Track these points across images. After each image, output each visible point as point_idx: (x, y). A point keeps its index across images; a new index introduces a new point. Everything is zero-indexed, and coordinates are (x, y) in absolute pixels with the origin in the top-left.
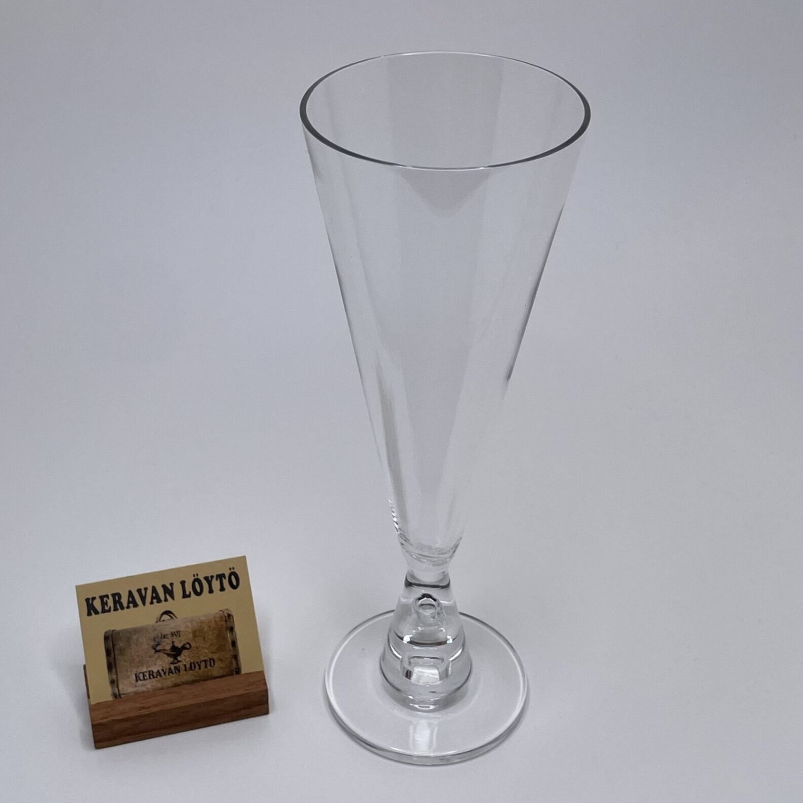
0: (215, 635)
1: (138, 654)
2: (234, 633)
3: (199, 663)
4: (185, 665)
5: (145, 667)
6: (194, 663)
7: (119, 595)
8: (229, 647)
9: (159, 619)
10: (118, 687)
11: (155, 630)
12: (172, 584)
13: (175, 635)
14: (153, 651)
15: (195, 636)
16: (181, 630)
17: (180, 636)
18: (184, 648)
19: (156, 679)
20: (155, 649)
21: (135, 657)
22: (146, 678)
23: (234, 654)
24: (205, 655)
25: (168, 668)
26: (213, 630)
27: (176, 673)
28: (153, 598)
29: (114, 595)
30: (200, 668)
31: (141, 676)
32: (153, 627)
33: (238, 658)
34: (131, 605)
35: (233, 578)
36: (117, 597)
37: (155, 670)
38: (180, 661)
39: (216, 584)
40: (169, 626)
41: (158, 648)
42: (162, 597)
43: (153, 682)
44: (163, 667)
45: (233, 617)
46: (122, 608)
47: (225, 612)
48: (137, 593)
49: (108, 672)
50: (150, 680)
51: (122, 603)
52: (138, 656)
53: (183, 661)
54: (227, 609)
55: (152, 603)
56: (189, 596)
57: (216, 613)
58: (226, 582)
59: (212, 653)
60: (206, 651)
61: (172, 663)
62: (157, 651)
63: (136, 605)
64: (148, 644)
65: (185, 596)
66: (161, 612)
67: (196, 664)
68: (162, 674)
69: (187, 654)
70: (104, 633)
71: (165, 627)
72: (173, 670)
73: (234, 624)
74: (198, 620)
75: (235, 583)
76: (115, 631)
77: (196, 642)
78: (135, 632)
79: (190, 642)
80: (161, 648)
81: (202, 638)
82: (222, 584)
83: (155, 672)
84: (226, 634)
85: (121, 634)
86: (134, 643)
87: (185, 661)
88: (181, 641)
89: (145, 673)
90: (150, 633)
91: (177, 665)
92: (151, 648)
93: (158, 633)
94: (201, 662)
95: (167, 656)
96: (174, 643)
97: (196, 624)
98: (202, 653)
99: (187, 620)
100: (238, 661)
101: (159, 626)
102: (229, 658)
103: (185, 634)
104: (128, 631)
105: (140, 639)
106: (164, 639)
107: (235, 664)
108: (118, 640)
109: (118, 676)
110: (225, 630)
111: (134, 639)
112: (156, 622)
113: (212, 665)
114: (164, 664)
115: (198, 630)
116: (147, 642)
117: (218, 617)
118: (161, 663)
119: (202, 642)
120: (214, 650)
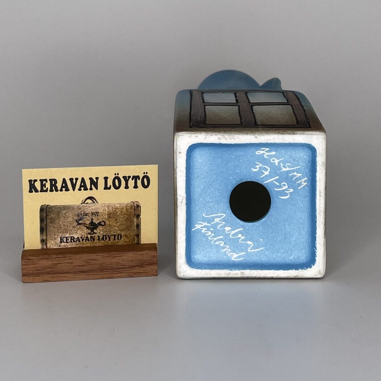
0: (125, 218)
1: (65, 224)
2: (139, 219)
3: (110, 236)
4: (99, 236)
5: (68, 233)
6: (105, 235)
7: (55, 181)
8: (134, 228)
9: (83, 201)
10: (46, 245)
11: (80, 209)
12: (97, 178)
13: (95, 214)
14: (76, 224)
15: (109, 217)
16: (100, 212)
17: (98, 216)
18: (100, 224)
19: (75, 243)
20: (77, 222)
22: (68, 241)
23: (137, 233)
24: (115, 231)
25: (86, 236)
26: (124, 215)
27: (91, 241)
28: (81, 186)
29: (51, 180)
30: (110, 240)
31: (65, 240)
32: (79, 206)
33: (140, 236)
34: (64, 189)
35: (145, 179)
36: (53, 182)
38: (96, 233)
39: (131, 183)
40: (91, 207)
41: (80, 222)
42: (89, 187)
43: (73, 244)
44: (82, 235)
45: (140, 207)
46: (57, 190)
47: (135, 203)
48: (70, 181)
49: (40, 234)
50: (71, 243)
51: (57, 186)
52: (64, 225)
53: (98, 233)
55: (80, 190)
56: (110, 188)
57: (128, 203)
58: (139, 182)
59: (120, 231)
60: (117, 229)
61: (89, 234)
62: (79, 224)
63: (67, 190)
64: (73, 218)
65: (106, 188)
66: (86, 197)
67: (107, 237)
68: (81, 240)
69: (102, 229)
70: (40, 206)
71: (88, 208)
72: (90, 239)
73: (141, 213)
74: (113, 206)
75: (146, 184)
76: (49, 206)
77: (110, 222)
78: (64, 208)
79: (105, 221)
80: (82, 222)
81: (114, 219)
82: (136, 183)
83: (75, 238)
84: (133, 219)
85: (53, 209)
86: (62, 216)
87: (100, 233)
88: (98, 219)
89: (68, 238)
90: (75, 211)
91: (93, 235)
92: (75, 222)
93: (81, 212)
94: (111, 235)
95: (86, 228)
96: (93, 220)
97: (111, 209)
98: (113, 229)
99: (105, 205)
100: (139, 238)
101: (83, 207)
102: (133, 235)
103: (102, 215)
104: (59, 207)
105: (67, 213)
106: (86, 216)
107: (137, 240)
108: (50, 212)
109: (48, 237)
110: (133, 216)
111: (63, 213)
112: (81, 204)
113: (119, 239)
114: (83, 233)
115: (112, 213)
116: (72, 217)
117: (129, 206)
118: (81, 233)
119: (114, 222)
120: (122, 229)
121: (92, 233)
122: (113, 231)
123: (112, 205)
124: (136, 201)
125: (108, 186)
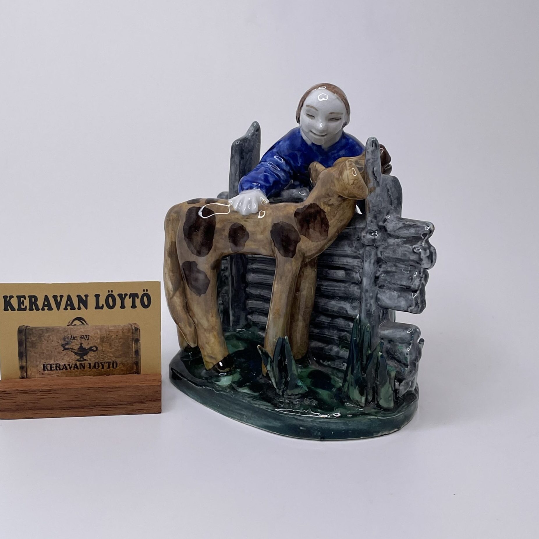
0: (121, 343)
1: (47, 349)
2: (139, 344)
4: (90, 364)
5: (53, 360)
6: (98, 363)
7: (36, 298)
8: (132, 355)
9: (70, 323)
10: (26, 372)
11: (66, 331)
12: (86, 296)
13: (85, 338)
14: (62, 349)
15: (102, 341)
16: (90, 335)
17: (88, 339)
18: (91, 349)
19: (62, 371)
20: (64, 347)
21: (45, 351)
22: (52, 368)
23: (135, 361)
24: (109, 357)
25: (74, 363)
26: (120, 339)
27: (80, 369)
28: (67, 305)
29: (30, 297)
30: (103, 368)
31: (49, 367)
32: (64, 329)
33: (139, 364)
34: (46, 308)
35: (145, 298)
36: (33, 300)
37: (62, 364)
38: (86, 360)
39: (128, 302)
40: (79, 329)
41: (67, 347)
42: (76, 306)
43: (59, 373)
44: (69, 362)
45: (140, 330)
46: (37, 309)
47: (133, 326)
48: (53, 299)
49: (19, 359)
50: (57, 371)
51: (37, 304)
53: (89, 360)
54: (136, 324)
55: (66, 309)
56: (102, 308)
57: (124, 326)
58: (138, 301)
59: (115, 357)
60: (111, 355)
61: (78, 360)
62: (65, 349)
63: (50, 309)
64: (59, 342)
65: (98, 307)
66: (74, 319)
67: (100, 364)
68: (68, 367)
69: (93, 355)
70: (18, 327)
71: (76, 331)
72: (79, 366)
73: (140, 337)
74: (107, 329)
75: (146, 303)
76: (29, 327)
77: (103, 347)
78: (47, 330)
79: (97, 346)
80: (70, 347)
81: (108, 344)
82: (134, 302)
83: (61, 365)
84: (131, 344)
85: (34, 331)
86: (45, 339)
87: (91, 360)
88: (88, 343)
89: (53, 365)
90: (61, 334)
91: (83, 362)
92: (61, 346)
93: (68, 335)
94: (104, 363)
95: (74, 354)
96: (83, 345)
97: (105, 332)
98: (107, 356)
99: (97, 327)
100: (138, 367)
101: (70, 329)
102: (131, 363)
103: (94, 339)
104: (41, 328)
105: (51, 337)
106: (74, 340)
107: (136, 369)
108: (30, 334)
109: (28, 363)
110: (131, 341)
111: (45, 337)
112: (68, 325)
113: (115, 367)
114: (71, 360)
115: (106, 338)
116: (57, 340)
117: (126, 329)
118: (68, 359)
119: (108, 347)
120: (118, 355)
121: (82, 359)
122: (107, 357)
123: (105, 327)
124: (135, 323)
125: (100, 305)
